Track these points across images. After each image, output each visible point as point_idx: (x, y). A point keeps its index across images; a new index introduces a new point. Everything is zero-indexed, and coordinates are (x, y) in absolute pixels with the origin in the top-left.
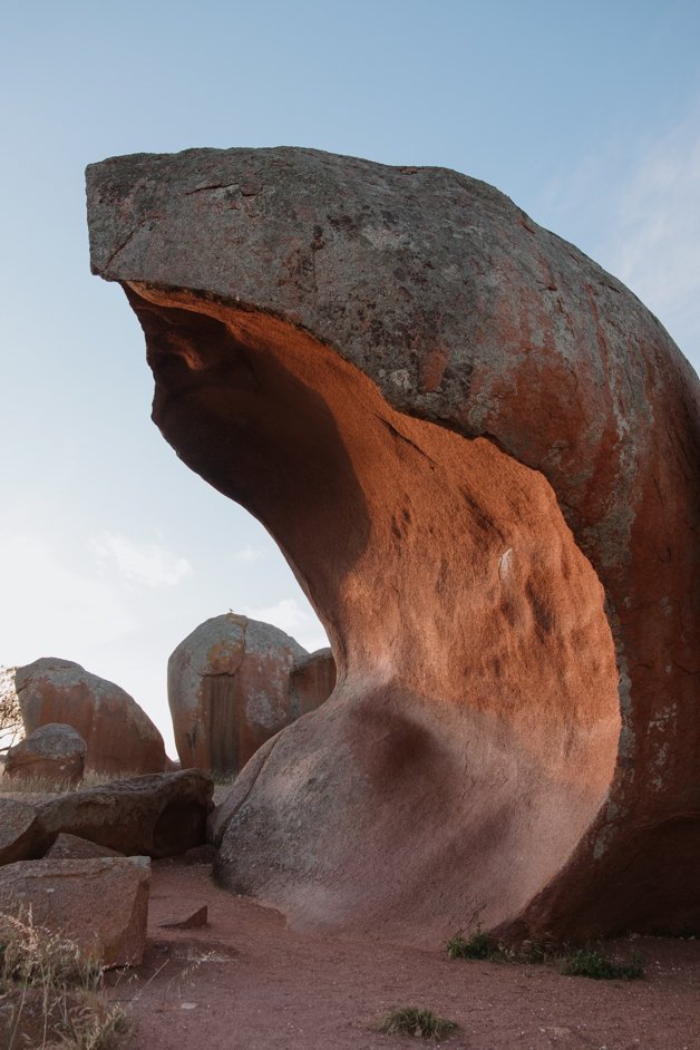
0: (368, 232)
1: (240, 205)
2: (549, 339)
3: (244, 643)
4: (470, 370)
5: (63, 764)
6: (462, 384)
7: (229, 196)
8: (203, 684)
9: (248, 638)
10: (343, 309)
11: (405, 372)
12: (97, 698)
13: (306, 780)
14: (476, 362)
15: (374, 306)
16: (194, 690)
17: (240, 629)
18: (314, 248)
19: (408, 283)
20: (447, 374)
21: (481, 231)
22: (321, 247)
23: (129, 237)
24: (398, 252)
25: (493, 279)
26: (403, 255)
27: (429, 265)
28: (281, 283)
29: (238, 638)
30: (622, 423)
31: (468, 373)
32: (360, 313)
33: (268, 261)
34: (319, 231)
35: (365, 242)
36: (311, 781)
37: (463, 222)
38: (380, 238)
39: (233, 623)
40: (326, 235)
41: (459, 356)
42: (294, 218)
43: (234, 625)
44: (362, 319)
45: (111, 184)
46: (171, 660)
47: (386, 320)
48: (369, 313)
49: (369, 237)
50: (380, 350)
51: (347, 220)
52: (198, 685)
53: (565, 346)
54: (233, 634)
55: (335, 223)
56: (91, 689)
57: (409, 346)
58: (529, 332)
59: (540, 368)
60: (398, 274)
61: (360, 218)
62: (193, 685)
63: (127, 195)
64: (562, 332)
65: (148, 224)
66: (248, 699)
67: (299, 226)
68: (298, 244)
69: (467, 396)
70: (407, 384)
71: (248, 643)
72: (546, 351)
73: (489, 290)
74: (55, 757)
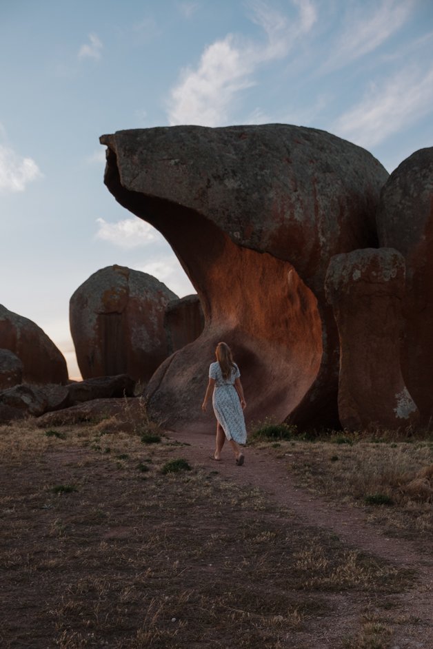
0: (226, 182)
1: (180, 168)
2: (292, 214)
3: (127, 289)
4: (261, 231)
5: (9, 376)
6: (258, 236)
7: (176, 164)
8: (98, 319)
9: (130, 285)
10: (217, 210)
11: (238, 233)
12: (18, 330)
13: (191, 378)
14: (263, 228)
15: (228, 210)
16: (92, 324)
17: (124, 278)
18: (208, 187)
19: (240, 201)
20: (253, 234)
21: (268, 172)
22: (210, 187)
23: (138, 175)
24: (237, 190)
25: (271, 195)
26: (239, 191)
27: (247, 194)
28: (195, 199)
29: (124, 285)
30: (323, 239)
31: (261, 232)
32: (223, 212)
33: (191, 191)
34: (209, 181)
35: (225, 186)
36: (194, 379)
37: (262, 169)
38: (231, 184)
39: (119, 273)
40: (212, 183)
41: (257, 227)
42: (200, 174)
43: (120, 275)
44: (224, 214)
45: (127, 147)
46: (72, 301)
47: (232, 215)
48: (227, 213)
49: (227, 184)
50: (230, 225)
51: (219, 177)
52: (95, 321)
53: (299, 216)
54: (120, 282)
55: (215, 178)
56: (13, 323)
57: (240, 224)
58: (284, 213)
59: (287, 226)
60: (237, 198)
61: (224, 175)
62: (91, 321)
63: (135, 154)
64: (298, 209)
65: (145, 170)
66: (132, 331)
67: (201, 178)
68: (202, 185)
69: (260, 240)
70: (239, 237)
71: (131, 289)
72: (291, 219)
73: (269, 199)
74: (4, 371)
